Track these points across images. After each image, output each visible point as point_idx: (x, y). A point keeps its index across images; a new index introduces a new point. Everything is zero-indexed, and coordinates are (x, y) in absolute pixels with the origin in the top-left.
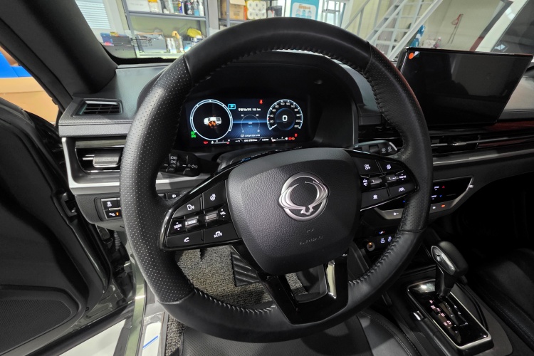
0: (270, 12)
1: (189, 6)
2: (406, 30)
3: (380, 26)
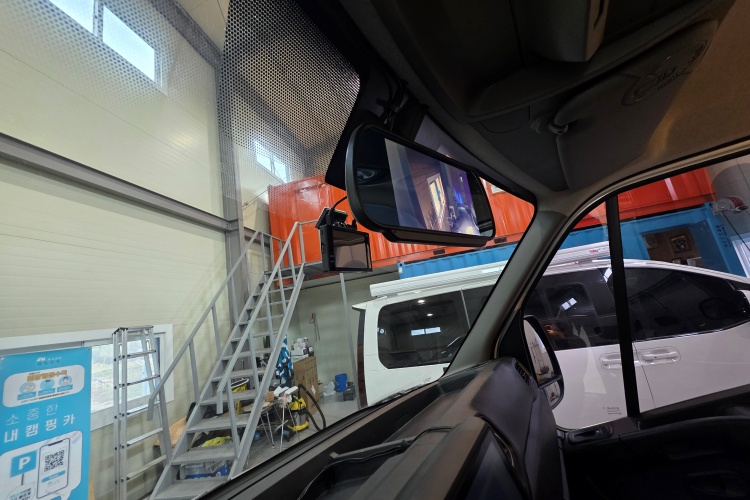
2: (267, 351)
3: (229, 353)
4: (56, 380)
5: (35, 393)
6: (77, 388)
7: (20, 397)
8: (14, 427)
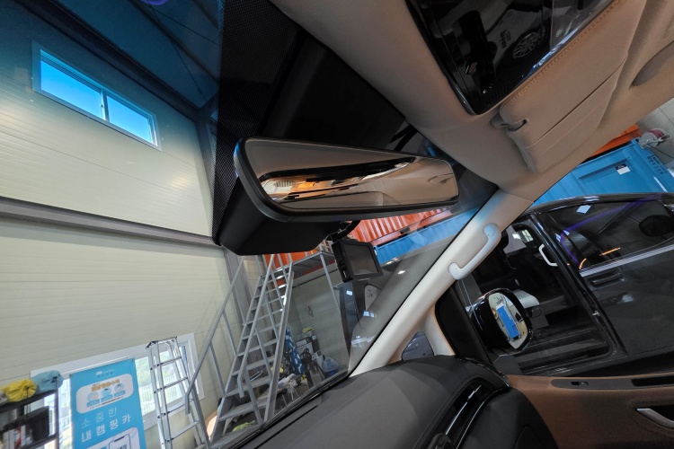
2: (273, 342)
3: (243, 349)
4: (113, 389)
5: (98, 401)
8: (87, 429)
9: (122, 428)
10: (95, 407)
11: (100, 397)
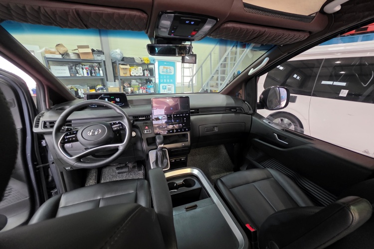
0: (145, 71)
1: (93, 72)
4: (168, 69)
6: (172, 73)
7: (163, 72)
8: (162, 79)
9: (170, 83)
10: (164, 74)
11: (165, 71)
